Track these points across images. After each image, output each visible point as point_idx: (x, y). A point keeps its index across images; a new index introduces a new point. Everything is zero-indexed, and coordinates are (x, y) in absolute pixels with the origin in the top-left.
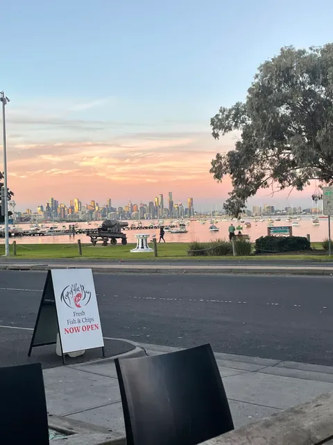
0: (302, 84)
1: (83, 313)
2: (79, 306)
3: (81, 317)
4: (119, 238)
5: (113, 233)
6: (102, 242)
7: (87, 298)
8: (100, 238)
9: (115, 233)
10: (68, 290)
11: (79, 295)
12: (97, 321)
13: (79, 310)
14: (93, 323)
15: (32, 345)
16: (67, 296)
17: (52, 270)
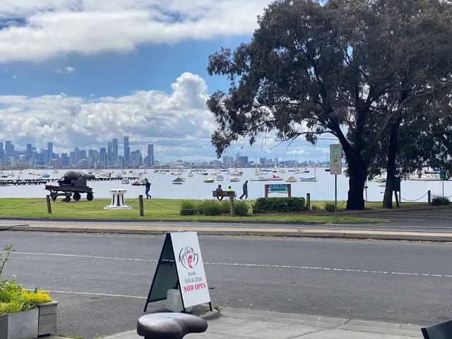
0: (305, 21)
1: (194, 273)
2: (191, 267)
3: (193, 277)
4: (84, 192)
5: (77, 187)
6: (64, 197)
7: (196, 259)
8: (61, 192)
9: (80, 187)
10: (183, 252)
11: (190, 257)
12: (204, 281)
13: (191, 271)
14: (202, 282)
15: (148, 301)
16: (183, 257)
17: (171, 234)
